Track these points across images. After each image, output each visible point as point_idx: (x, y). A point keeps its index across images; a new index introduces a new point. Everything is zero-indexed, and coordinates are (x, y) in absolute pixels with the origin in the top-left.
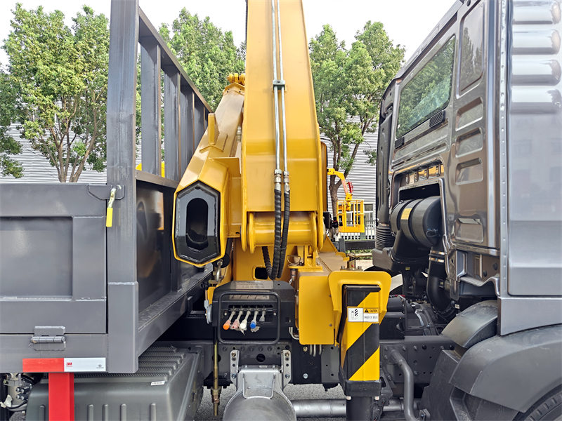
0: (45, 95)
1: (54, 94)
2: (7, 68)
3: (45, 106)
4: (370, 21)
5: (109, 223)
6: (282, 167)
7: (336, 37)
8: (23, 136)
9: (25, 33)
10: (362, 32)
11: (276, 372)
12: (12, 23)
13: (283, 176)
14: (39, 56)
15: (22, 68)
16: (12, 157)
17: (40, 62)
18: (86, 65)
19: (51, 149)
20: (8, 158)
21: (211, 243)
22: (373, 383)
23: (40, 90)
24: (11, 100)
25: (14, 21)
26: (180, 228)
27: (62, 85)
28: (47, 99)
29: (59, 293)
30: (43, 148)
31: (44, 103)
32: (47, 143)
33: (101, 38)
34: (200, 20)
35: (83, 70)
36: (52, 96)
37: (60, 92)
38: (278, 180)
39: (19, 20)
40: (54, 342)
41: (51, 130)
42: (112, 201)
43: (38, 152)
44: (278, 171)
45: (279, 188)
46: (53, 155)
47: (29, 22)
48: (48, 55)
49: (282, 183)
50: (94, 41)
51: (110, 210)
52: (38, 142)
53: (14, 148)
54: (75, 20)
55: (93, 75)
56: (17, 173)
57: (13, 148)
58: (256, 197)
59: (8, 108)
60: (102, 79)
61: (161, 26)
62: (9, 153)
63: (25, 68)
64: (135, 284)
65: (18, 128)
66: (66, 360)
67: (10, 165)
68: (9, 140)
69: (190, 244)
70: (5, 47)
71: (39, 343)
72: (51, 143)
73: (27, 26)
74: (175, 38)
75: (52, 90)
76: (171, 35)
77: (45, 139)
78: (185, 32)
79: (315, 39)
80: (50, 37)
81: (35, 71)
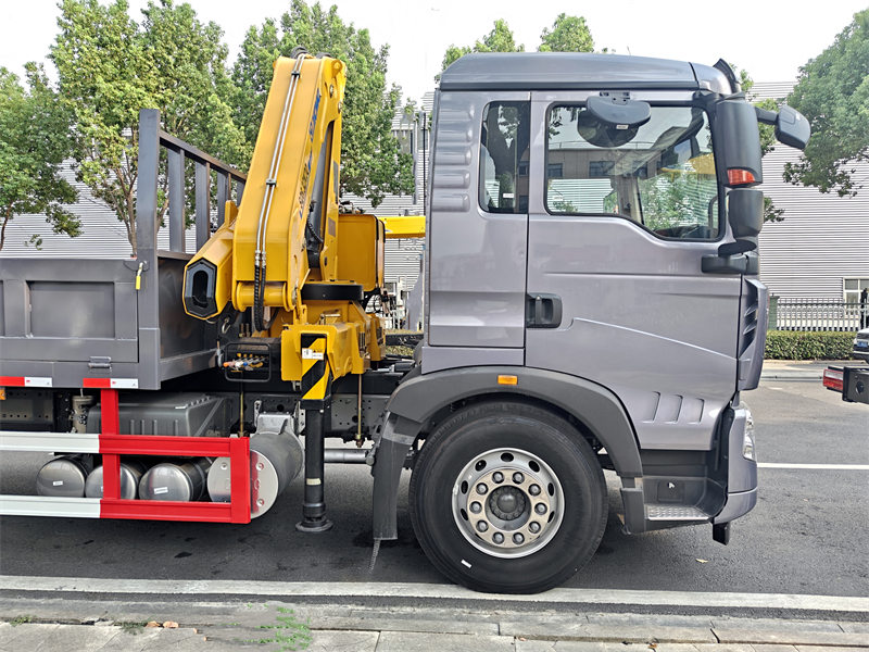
0: (108, 125)
1: (119, 123)
2: (57, 86)
3: (108, 141)
4: (563, 14)
5: (138, 287)
6: (261, 249)
7: (514, 38)
8: (80, 178)
9: (78, 37)
10: (552, 30)
11: (288, 417)
12: (60, 23)
13: (261, 255)
14: (98, 70)
15: (76, 86)
16: (65, 207)
17: (100, 79)
18: (162, 79)
19: (119, 196)
20: (60, 209)
21: (210, 302)
22: (319, 401)
23: (102, 118)
24: (63, 128)
25: (62, 18)
26: (187, 291)
27: (131, 109)
28: (111, 130)
29: (107, 336)
30: (107, 196)
31: (107, 137)
32: (112, 188)
33: (183, 40)
34: (322, 10)
35: (157, 87)
36: (117, 126)
37: (127, 119)
38: (257, 258)
39: (69, 19)
40: (103, 368)
41: (116, 171)
42: (140, 271)
43: (100, 201)
44: (259, 252)
45: (258, 264)
46: (121, 205)
47: (82, 21)
48: (110, 68)
49: (261, 261)
50: (174, 45)
51: (138, 278)
52: (100, 188)
53: (69, 195)
54: (147, 13)
55: (170, 94)
56: (72, 229)
57: (66, 195)
58: (242, 271)
59: (59, 139)
60: (183, 101)
61: (265, 22)
62: (61, 201)
63: (80, 86)
64: (157, 329)
65: (73, 167)
66: (112, 380)
67: (63, 219)
68: (62, 183)
69: (196, 303)
70: (52, 57)
71: (93, 367)
72: (118, 187)
73: (80, 27)
74: (284, 40)
75: (117, 116)
76: (280, 36)
77: (110, 182)
78: (297, 32)
79: (483, 42)
80: (112, 42)
81: (94, 90)
